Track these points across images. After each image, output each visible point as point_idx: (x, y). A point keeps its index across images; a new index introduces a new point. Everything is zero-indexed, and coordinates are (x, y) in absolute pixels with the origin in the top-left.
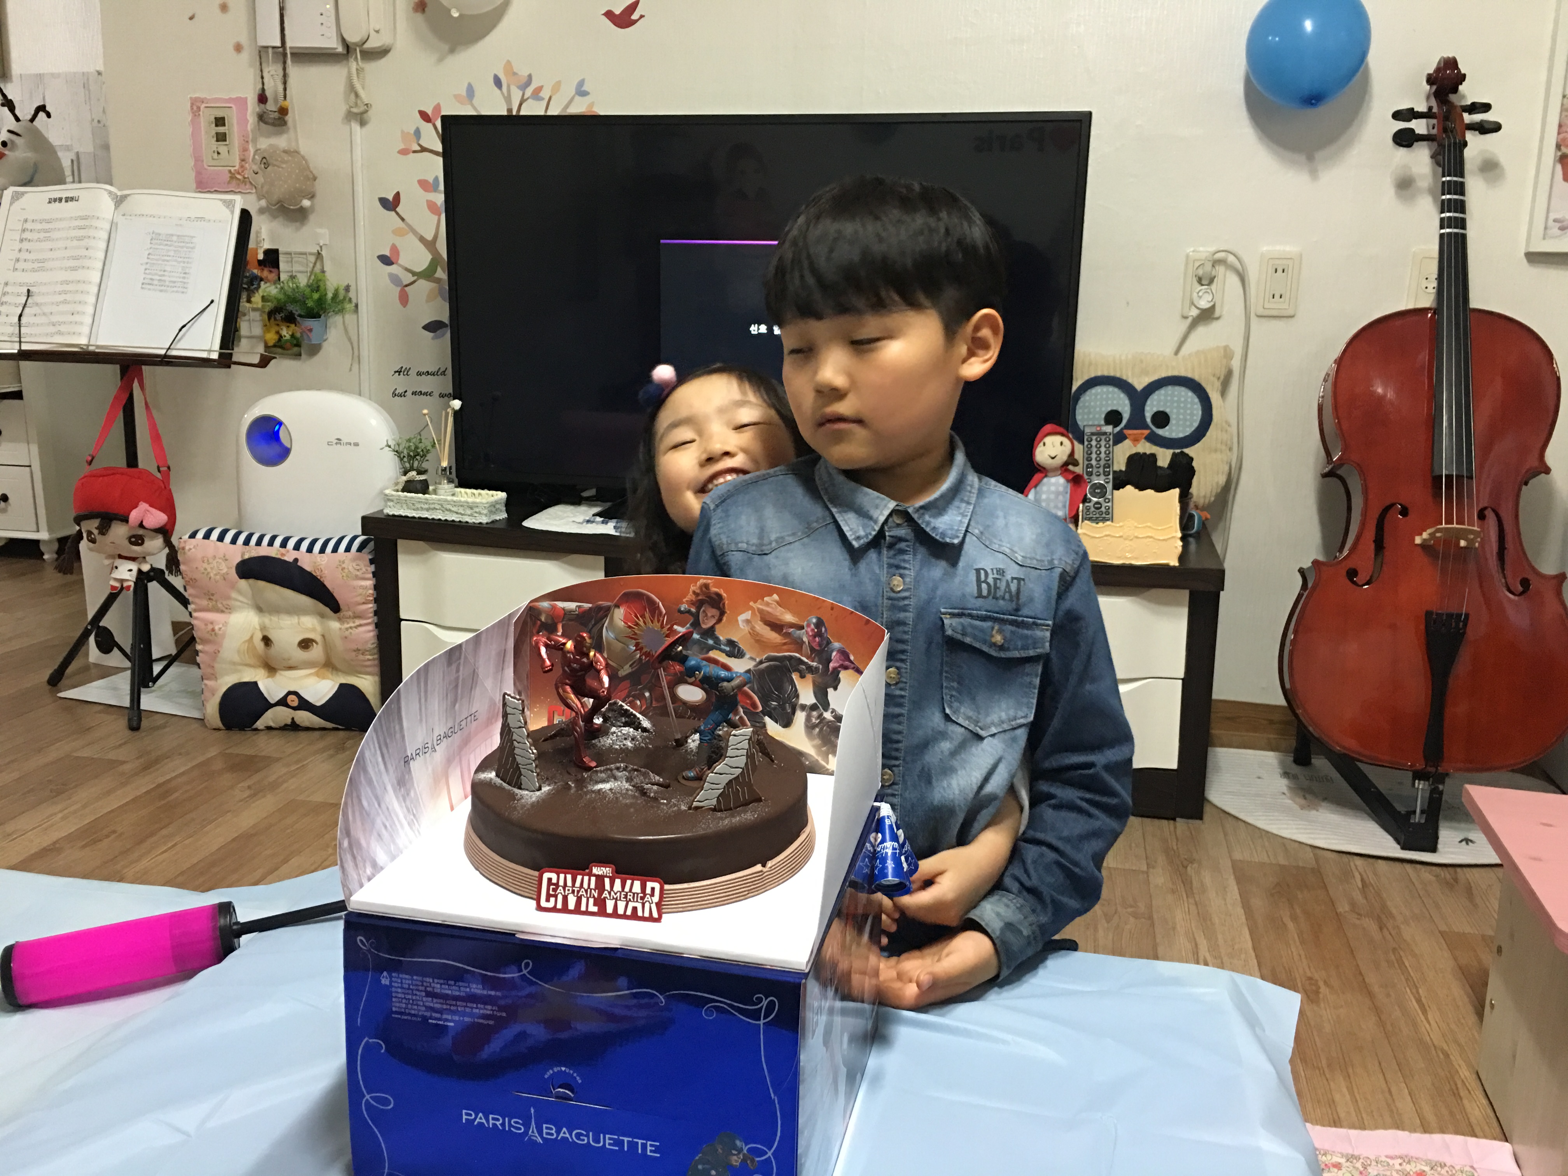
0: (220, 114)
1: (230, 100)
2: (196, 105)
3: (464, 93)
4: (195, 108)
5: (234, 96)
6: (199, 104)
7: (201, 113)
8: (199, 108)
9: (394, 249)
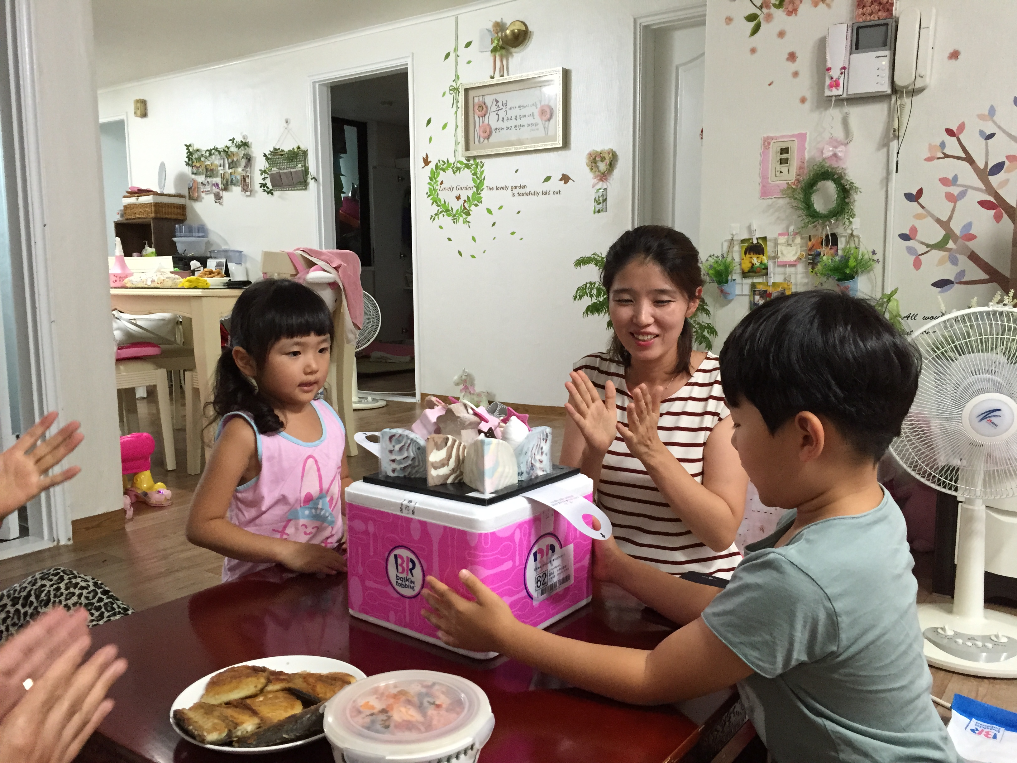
0: (784, 146)
1: (793, 136)
2: (767, 142)
3: (986, 113)
4: (766, 143)
5: (796, 132)
6: (769, 141)
7: (771, 146)
8: (769, 144)
9: (914, 230)
